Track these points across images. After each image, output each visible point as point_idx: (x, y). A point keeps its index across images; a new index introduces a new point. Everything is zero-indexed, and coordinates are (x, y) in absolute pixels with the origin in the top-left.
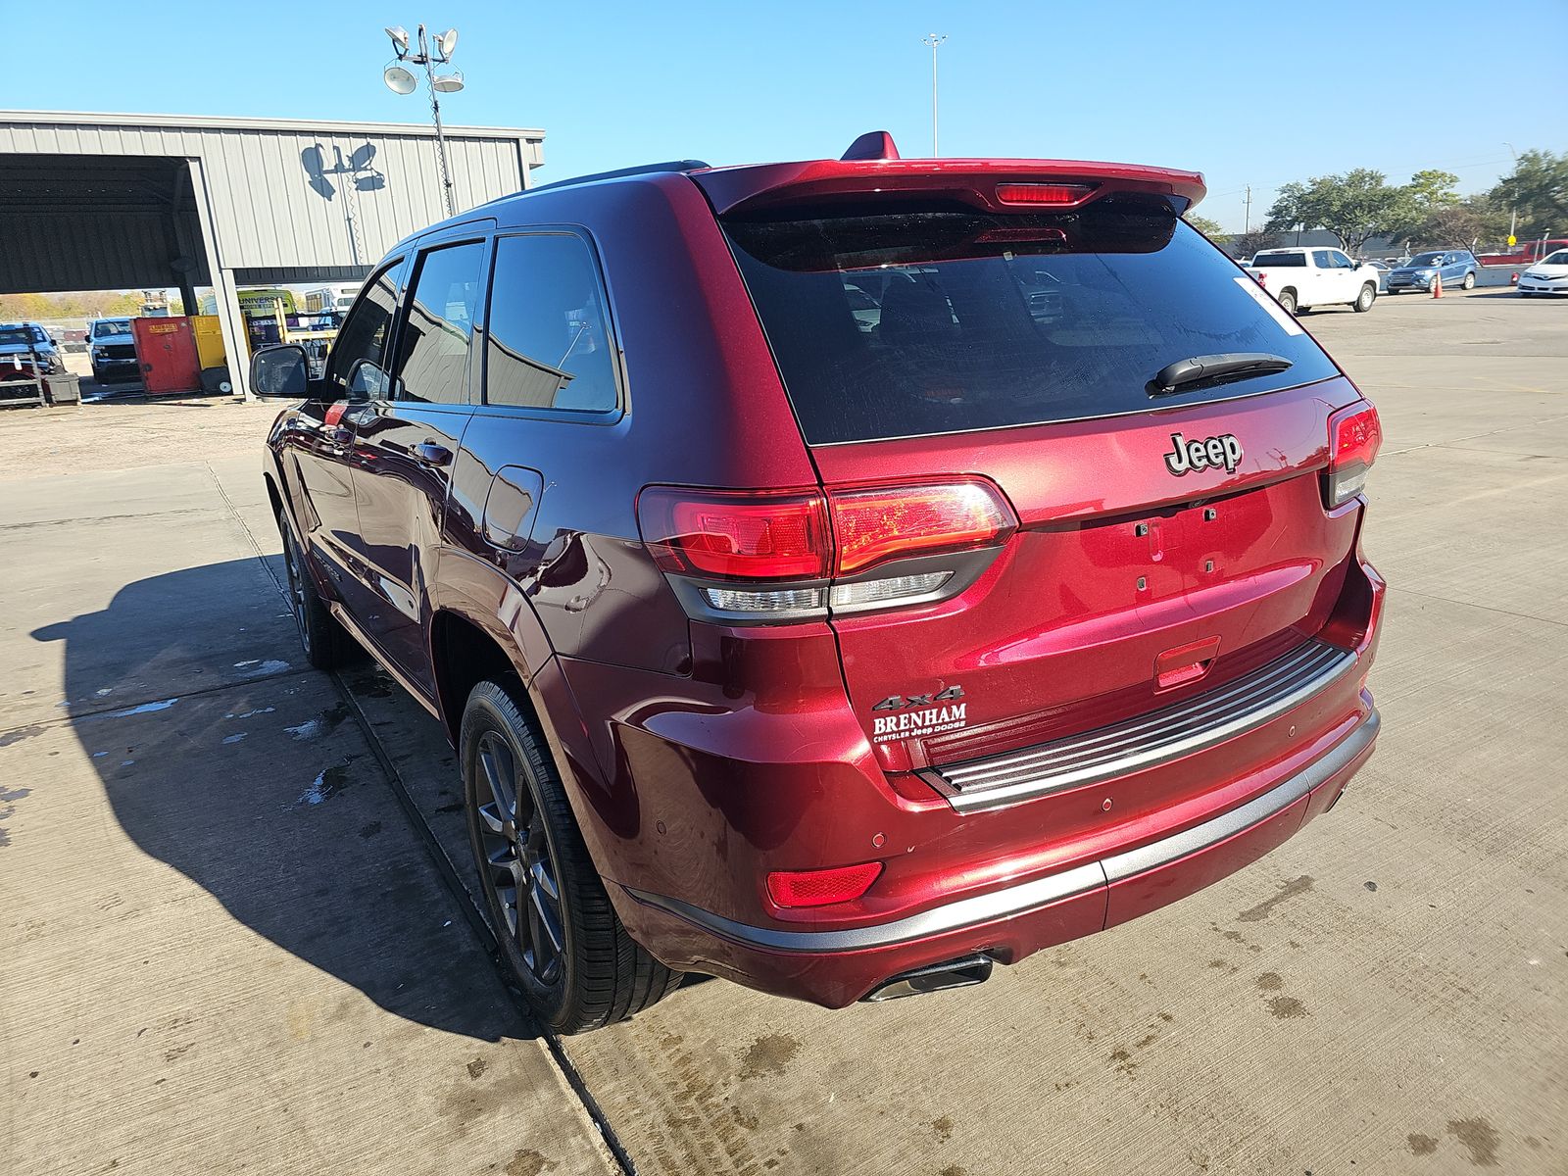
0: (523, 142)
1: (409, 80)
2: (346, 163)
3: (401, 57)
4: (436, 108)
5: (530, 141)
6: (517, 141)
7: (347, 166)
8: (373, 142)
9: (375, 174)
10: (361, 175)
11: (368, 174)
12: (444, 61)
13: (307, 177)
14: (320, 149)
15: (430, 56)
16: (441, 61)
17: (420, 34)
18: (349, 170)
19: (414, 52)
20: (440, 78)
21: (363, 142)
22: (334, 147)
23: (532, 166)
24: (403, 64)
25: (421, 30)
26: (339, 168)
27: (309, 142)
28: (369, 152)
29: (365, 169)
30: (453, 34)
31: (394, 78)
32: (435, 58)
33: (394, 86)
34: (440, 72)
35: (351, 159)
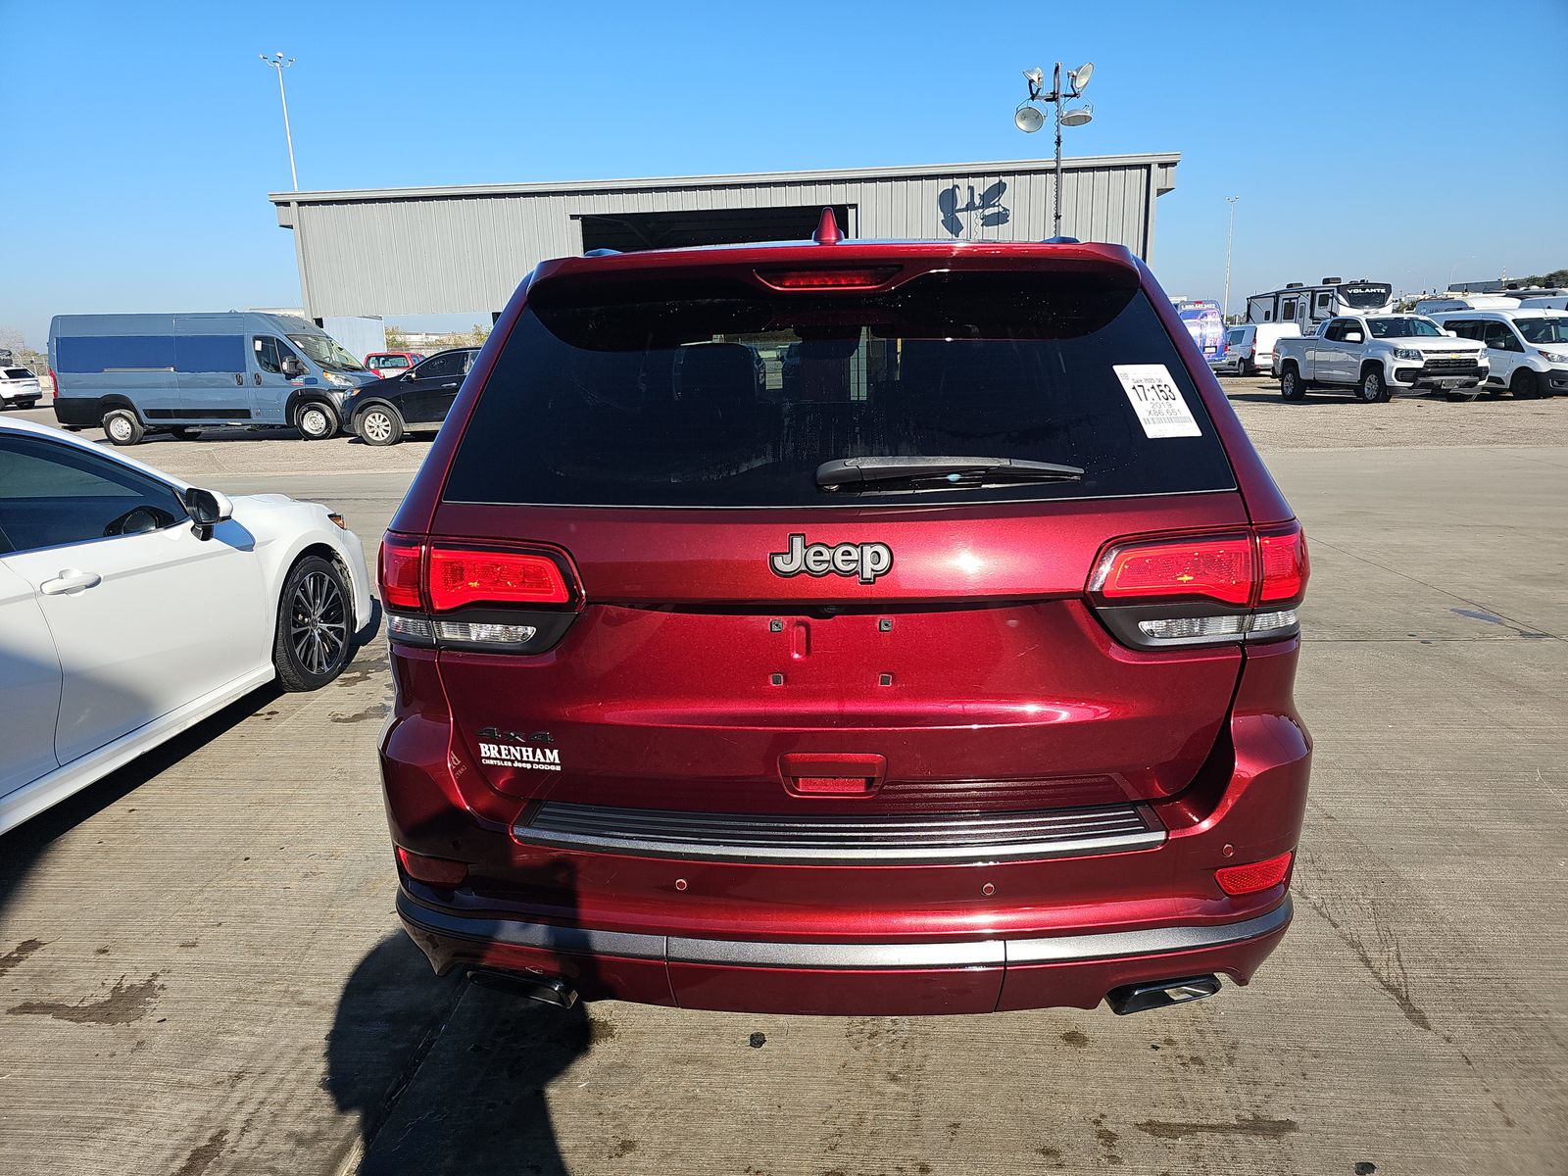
0: (1154, 167)
1: (1036, 118)
2: (977, 201)
3: (1033, 98)
4: (1058, 143)
5: (1162, 165)
6: (1148, 167)
7: (977, 204)
8: (1004, 179)
9: (1001, 210)
10: (989, 211)
11: (995, 210)
12: (1075, 95)
13: (941, 216)
14: (957, 190)
15: (1062, 93)
16: (1072, 96)
17: (1056, 73)
18: (979, 208)
19: (1046, 92)
20: (1069, 113)
21: (996, 180)
22: (969, 187)
23: (1160, 192)
24: (1036, 104)
25: (1057, 69)
26: (970, 207)
27: (948, 184)
28: (1000, 188)
29: (994, 205)
30: (1087, 67)
31: (1024, 117)
32: (1068, 93)
33: (1022, 125)
34: (1068, 107)
35: (982, 197)
